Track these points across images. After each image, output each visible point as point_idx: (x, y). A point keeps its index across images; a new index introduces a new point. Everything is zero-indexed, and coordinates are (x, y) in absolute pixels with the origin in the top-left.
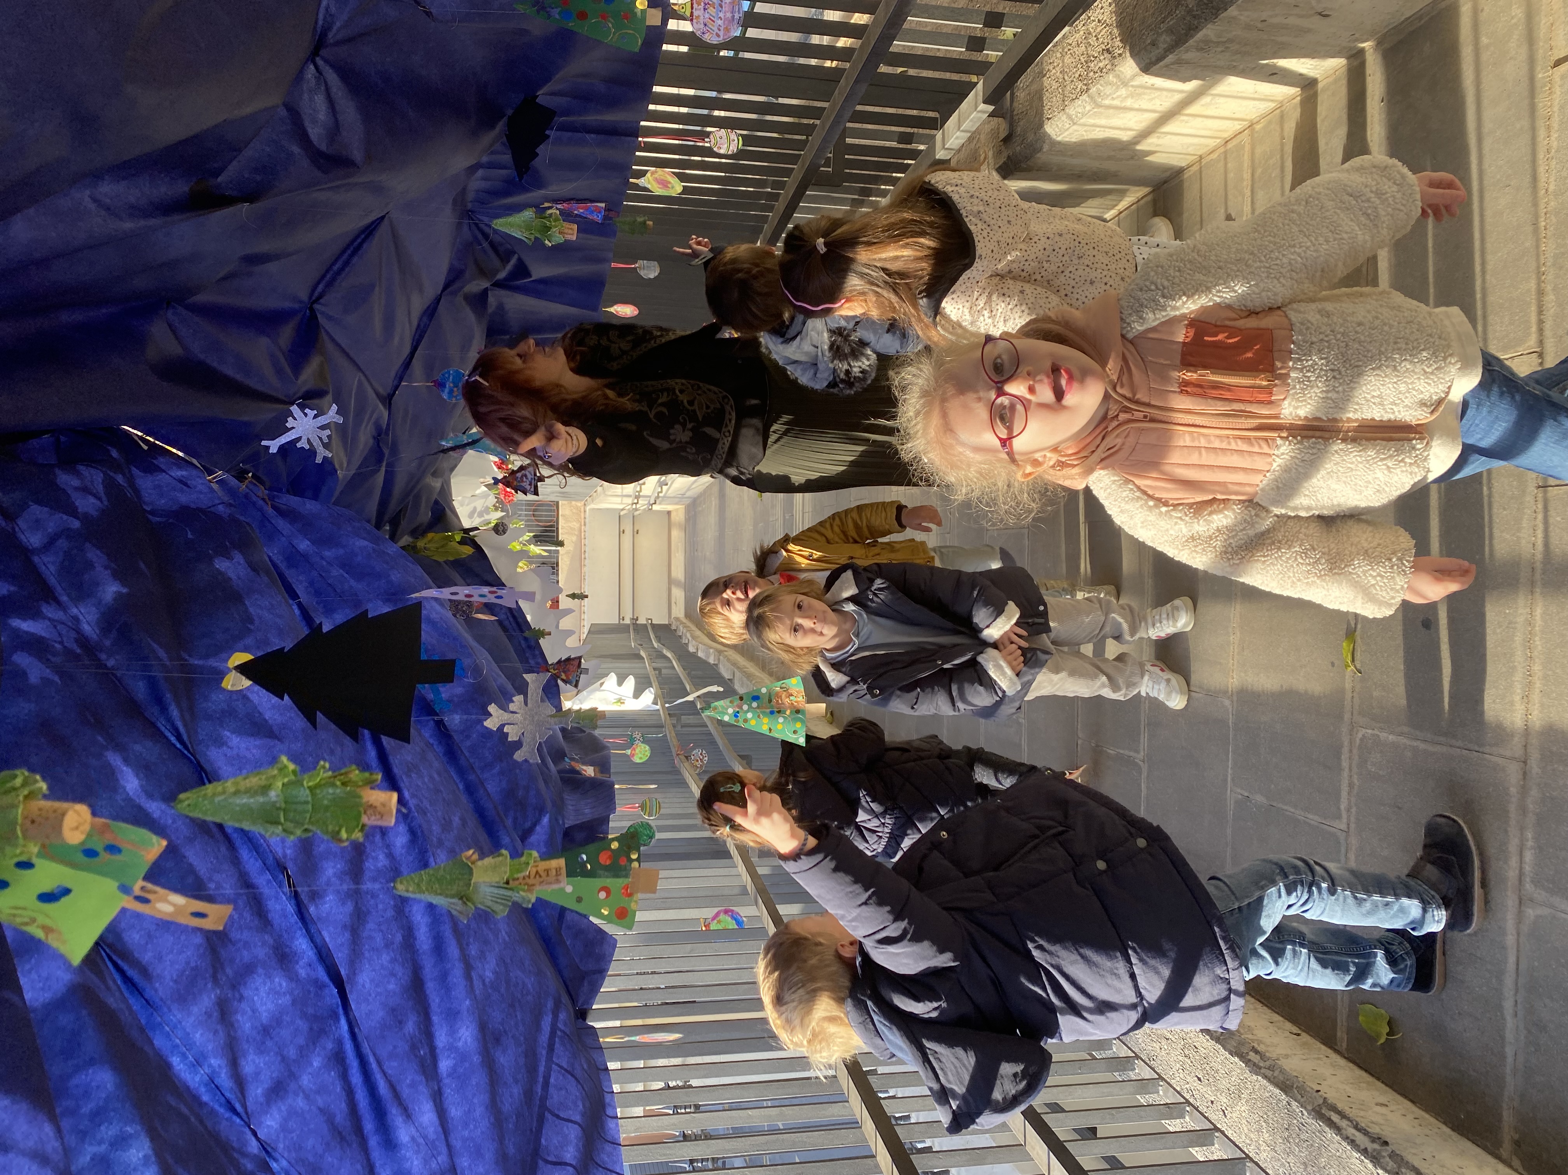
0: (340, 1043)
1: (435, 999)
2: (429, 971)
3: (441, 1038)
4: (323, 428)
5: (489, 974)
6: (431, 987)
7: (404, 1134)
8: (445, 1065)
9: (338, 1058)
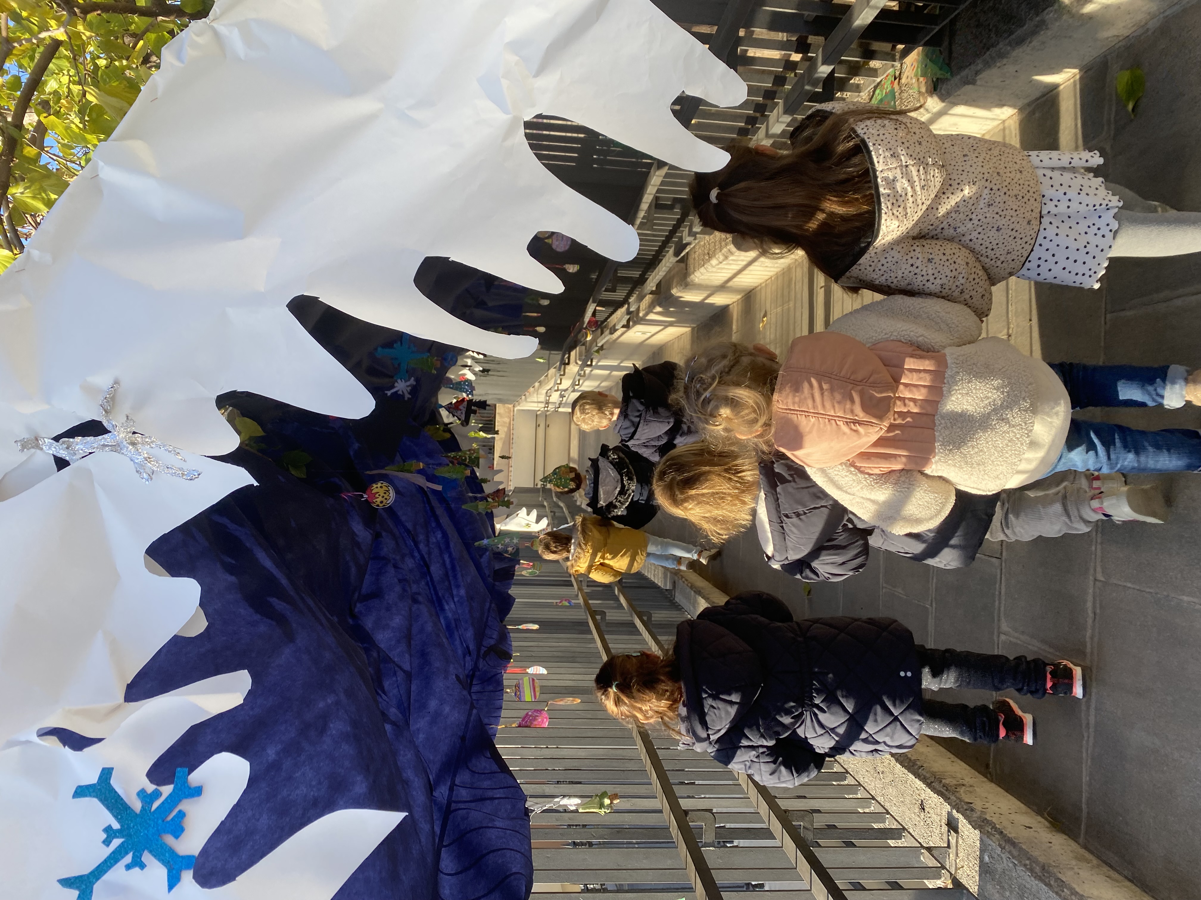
0: (428, 582)
1: (452, 582)
2: (450, 573)
3: (455, 592)
4: (407, 386)
5: (469, 581)
6: (451, 578)
7: (447, 607)
8: (456, 599)
9: (427, 584)
